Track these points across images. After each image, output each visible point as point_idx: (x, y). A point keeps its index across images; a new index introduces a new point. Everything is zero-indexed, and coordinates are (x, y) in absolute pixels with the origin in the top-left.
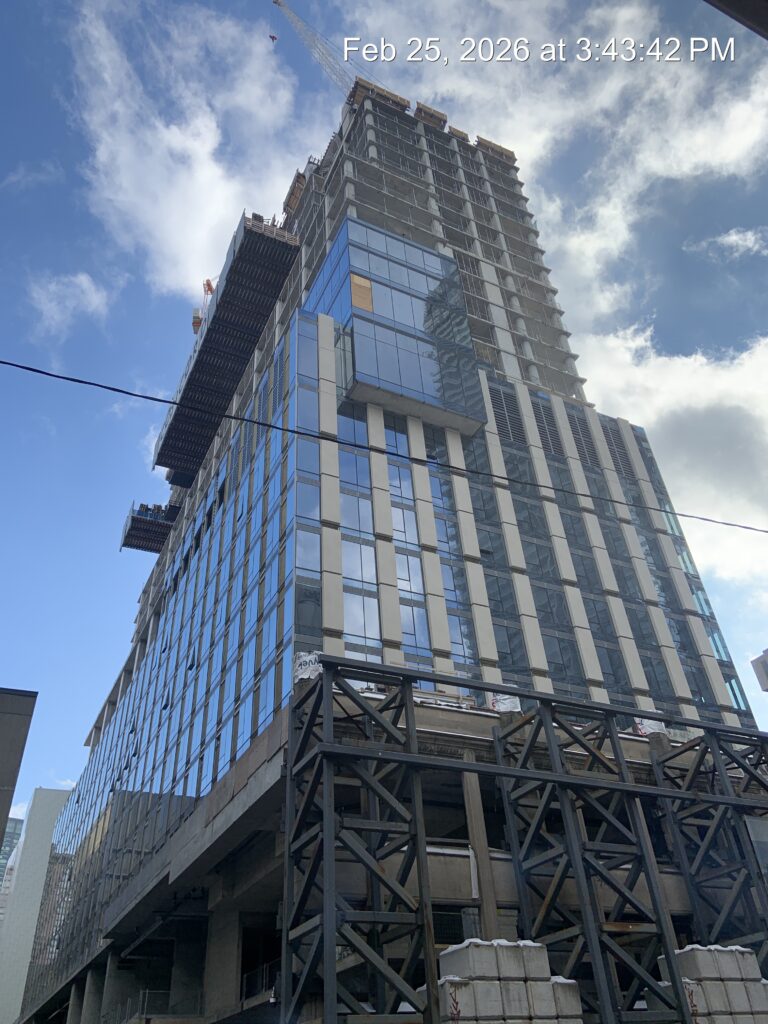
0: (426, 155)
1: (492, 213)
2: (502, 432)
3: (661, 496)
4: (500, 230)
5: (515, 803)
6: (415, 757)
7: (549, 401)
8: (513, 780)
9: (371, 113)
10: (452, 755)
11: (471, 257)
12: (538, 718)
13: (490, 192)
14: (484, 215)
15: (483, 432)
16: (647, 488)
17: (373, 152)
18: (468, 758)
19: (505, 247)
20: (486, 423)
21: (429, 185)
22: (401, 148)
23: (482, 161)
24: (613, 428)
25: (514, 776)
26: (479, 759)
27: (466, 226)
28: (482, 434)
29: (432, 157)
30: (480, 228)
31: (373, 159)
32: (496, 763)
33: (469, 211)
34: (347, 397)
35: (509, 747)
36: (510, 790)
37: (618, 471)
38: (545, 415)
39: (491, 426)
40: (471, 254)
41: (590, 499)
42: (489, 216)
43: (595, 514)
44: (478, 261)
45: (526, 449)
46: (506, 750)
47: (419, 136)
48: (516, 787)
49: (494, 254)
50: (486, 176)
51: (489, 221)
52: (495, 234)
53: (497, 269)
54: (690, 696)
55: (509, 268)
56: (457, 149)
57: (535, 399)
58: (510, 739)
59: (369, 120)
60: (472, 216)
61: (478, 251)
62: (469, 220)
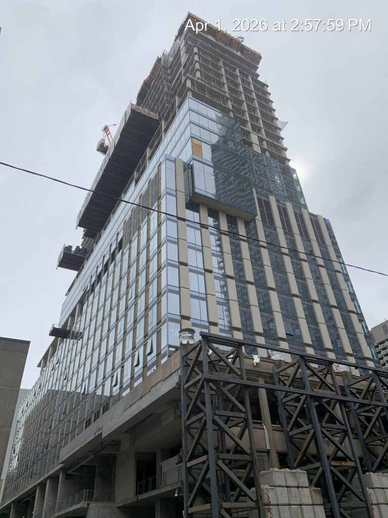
0: (224, 77)
1: (256, 108)
2: (263, 220)
3: (338, 254)
4: (260, 117)
5: (284, 404)
6: (245, 382)
7: (285, 205)
8: (284, 393)
9: (197, 54)
10: (254, 380)
11: (247, 131)
12: (297, 364)
13: (255, 98)
14: (252, 109)
15: (255, 220)
16: (331, 250)
17: (198, 74)
18: (261, 382)
19: (262, 126)
20: (257, 215)
21: (226, 92)
22: (212, 74)
23: (251, 81)
24: (315, 219)
25: (284, 391)
26: (266, 382)
27: (243, 114)
28: (254, 220)
29: (227, 79)
30: (251, 116)
31: (198, 78)
32: (274, 384)
33: (245, 107)
34: (190, 200)
35: (280, 377)
36: (282, 398)
37: (318, 241)
38: (283, 212)
39: (259, 217)
40: (246, 129)
41: (305, 255)
42: (254, 109)
43: (308, 262)
44: (249, 132)
45: (275, 229)
46: (279, 379)
47: (221, 67)
48: (285, 396)
49: (257, 129)
50: (253, 89)
51: (254, 112)
52: (257, 119)
53: (258, 137)
54: (351, 352)
55: (265, 137)
56: (239, 75)
57: (279, 204)
58: (281, 373)
59: (196, 58)
60: (246, 109)
61: (249, 127)
62: (245, 111)
